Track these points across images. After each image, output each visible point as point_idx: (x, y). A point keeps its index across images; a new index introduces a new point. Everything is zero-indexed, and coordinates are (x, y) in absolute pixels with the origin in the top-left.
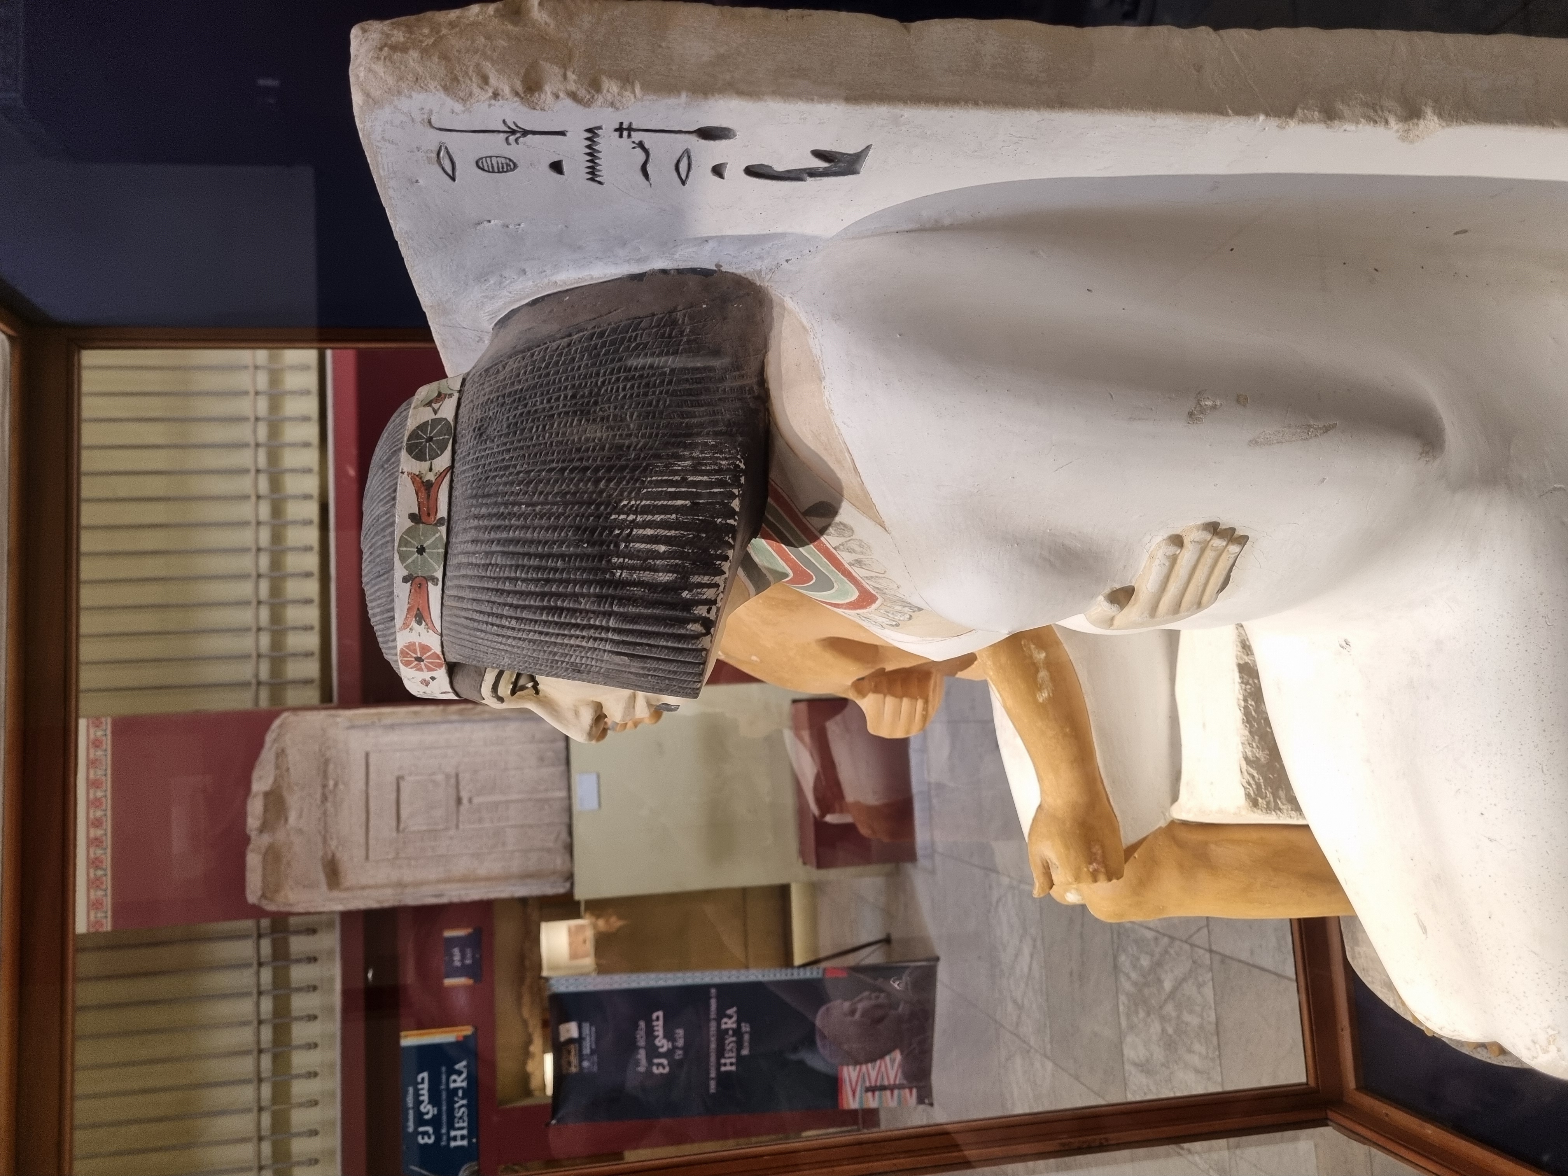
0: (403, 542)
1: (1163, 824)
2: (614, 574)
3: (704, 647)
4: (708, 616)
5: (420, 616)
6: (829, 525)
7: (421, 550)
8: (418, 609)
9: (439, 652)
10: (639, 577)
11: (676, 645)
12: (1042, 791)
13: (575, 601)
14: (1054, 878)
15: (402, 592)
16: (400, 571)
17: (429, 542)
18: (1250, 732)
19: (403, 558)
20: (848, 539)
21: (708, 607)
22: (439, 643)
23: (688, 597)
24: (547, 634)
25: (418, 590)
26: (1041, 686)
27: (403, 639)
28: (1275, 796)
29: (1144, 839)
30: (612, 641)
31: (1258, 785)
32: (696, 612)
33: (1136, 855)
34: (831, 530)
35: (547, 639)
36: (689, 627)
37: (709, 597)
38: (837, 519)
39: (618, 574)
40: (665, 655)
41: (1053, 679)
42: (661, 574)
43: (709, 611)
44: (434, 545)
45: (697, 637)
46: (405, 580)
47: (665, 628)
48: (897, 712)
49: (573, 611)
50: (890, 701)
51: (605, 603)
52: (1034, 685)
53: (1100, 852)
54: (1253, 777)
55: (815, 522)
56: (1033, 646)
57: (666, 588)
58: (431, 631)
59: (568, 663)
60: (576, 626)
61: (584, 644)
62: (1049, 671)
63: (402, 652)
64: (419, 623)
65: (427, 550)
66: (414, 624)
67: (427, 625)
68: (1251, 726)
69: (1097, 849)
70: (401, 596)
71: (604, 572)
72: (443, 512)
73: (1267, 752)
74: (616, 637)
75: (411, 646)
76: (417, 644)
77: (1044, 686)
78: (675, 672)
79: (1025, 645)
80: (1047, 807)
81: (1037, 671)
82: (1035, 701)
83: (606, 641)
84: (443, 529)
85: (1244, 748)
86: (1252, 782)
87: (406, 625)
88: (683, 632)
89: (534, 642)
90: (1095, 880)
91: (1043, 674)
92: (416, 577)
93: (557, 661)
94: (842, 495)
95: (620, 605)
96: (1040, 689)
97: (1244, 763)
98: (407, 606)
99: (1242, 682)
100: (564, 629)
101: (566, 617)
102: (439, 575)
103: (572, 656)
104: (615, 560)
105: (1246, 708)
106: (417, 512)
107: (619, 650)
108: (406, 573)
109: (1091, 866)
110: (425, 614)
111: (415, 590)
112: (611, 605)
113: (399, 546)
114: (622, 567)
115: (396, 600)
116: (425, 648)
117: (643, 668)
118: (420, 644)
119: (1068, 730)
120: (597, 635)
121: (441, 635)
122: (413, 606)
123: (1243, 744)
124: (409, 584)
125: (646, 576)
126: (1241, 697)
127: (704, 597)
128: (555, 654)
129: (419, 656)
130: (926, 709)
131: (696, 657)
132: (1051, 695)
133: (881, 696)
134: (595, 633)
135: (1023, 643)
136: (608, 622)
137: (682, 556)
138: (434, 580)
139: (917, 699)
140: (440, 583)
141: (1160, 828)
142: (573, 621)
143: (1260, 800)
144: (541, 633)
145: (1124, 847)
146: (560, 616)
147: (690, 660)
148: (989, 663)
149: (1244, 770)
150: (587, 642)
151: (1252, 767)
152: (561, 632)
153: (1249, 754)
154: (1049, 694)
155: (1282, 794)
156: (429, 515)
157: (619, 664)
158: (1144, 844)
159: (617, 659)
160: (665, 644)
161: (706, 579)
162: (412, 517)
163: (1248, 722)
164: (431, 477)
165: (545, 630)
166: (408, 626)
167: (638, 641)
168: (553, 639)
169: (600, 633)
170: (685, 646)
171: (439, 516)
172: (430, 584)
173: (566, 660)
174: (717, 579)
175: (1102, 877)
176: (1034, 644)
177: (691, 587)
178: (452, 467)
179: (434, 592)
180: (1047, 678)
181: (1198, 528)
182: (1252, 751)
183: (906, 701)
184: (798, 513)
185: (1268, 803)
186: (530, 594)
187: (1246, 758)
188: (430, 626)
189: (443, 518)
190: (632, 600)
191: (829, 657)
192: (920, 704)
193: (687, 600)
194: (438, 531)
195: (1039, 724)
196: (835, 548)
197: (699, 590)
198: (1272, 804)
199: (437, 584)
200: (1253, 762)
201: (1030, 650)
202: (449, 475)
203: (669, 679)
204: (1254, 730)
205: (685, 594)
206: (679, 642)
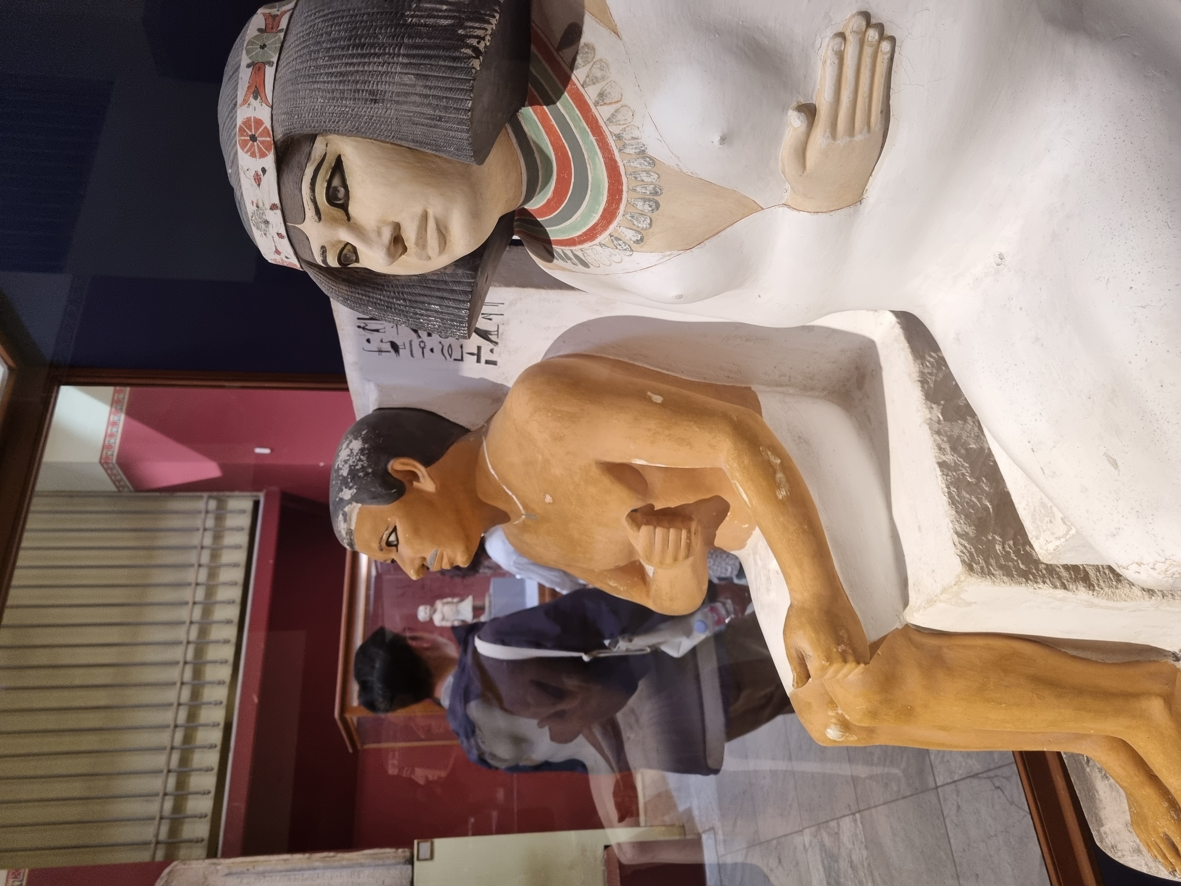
0: (250, 43)
1: (898, 626)
2: (406, 21)
3: (474, 66)
4: (477, 46)
5: (257, 91)
6: (577, 53)
7: (263, 47)
8: (256, 87)
9: (270, 128)
10: (425, 22)
11: (451, 64)
12: (791, 590)
13: (375, 37)
14: (809, 667)
15: (245, 75)
16: (245, 60)
17: (269, 42)
18: (957, 512)
19: (248, 52)
20: (592, 63)
21: (477, 40)
22: (270, 115)
23: (463, 33)
24: (351, 64)
25: (257, 72)
26: (779, 485)
27: (242, 114)
28: (988, 564)
29: (884, 638)
30: (402, 64)
31: (971, 554)
32: (468, 42)
33: (879, 652)
34: (579, 60)
35: (351, 69)
36: (462, 50)
37: (479, 34)
38: (583, 40)
39: (410, 20)
40: (443, 72)
41: (788, 480)
42: (442, 20)
43: (479, 43)
44: (274, 43)
45: (469, 57)
46: (248, 66)
47: (443, 51)
48: (666, 541)
49: (372, 45)
50: (659, 531)
51: (398, 37)
52: (774, 485)
53: (846, 635)
54: (965, 547)
55: (567, 53)
56: (769, 453)
57: (445, 28)
58: (264, 105)
59: (367, 91)
60: (375, 54)
61: (380, 68)
62: (784, 473)
63: (241, 129)
64: (256, 98)
65: (267, 46)
66: (252, 100)
67: (262, 99)
68: (957, 507)
69: (842, 633)
70: (244, 77)
71: (400, 20)
72: (283, 24)
73: (973, 527)
74: (405, 61)
75: (247, 122)
76: (252, 118)
77: (782, 485)
78: (451, 89)
79: (763, 450)
80: (796, 603)
81: (775, 472)
82: (777, 497)
83: (398, 64)
84: (282, 35)
85: (953, 525)
86: (965, 551)
87: (245, 101)
88: (458, 54)
89: (341, 74)
90: (845, 661)
91: (780, 475)
92: (257, 63)
93: (358, 91)
94: (583, 7)
95: (410, 37)
96: (779, 487)
97: (955, 536)
98: (247, 85)
99: (943, 474)
100: (365, 58)
101: (367, 49)
102: (275, 60)
103: (370, 82)
104: (407, 13)
105: (949, 493)
106: (264, 27)
107: (407, 71)
108: (249, 61)
109: (840, 647)
110: (261, 90)
111: (255, 73)
112: (403, 38)
113: (247, 45)
114: (412, 16)
115: (240, 81)
116: (259, 123)
117: (426, 87)
118: (254, 118)
119: (806, 527)
120: (390, 60)
121: (272, 107)
122: (252, 84)
123: (952, 521)
124: (251, 68)
125: (431, 21)
126: (944, 486)
127: (476, 34)
128: (357, 82)
129: (253, 133)
130: (689, 538)
131: (467, 74)
132: (788, 494)
133: (651, 528)
134: (389, 58)
135: (761, 449)
136: (399, 50)
137: (459, 11)
138: (270, 64)
139: (681, 530)
140: (275, 65)
141: (897, 628)
142: (372, 51)
143: (974, 565)
144: (347, 64)
145: (869, 643)
146: (362, 49)
147: (462, 77)
148: (735, 465)
149: (957, 543)
150: (383, 66)
151: (963, 539)
152: (363, 60)
153: (959, 529)
154: (786, 492)
155: (993, 562)
156: (272, 28)
157: (406, 85)
158: (885, 642)
159: (406, 79)
160: (443, 63)
161: (477, 25)
162: (260, 30)
163: (953, 503)
164: (279, 13)
165: (350, 61)
166: (247, 102)
167: (422, 62)
168: (356, 68)
169: (393, 58)
170: (459, 65)
171: (280, 28)
172: (267, 66)
173: (366, 88)
174: (486, 26)
175: (850, 658)
176: (770, 451)
177: (465, 28)
178: (294, 9)
179: (270, 71)
180: (784, 480)
181: (853, 16)
182: (961, 527)
183: (672, 531)
184: (552, 49)
185: (982, 568)
186: (341, 39)
187: (957, 533)
188: (264, 100)
189: (283, 29)
190: (420, 35)
191: (606, 481)
192: (684, 533)
193: (461, 35)
194: (277, 35)
195: (781, 519)
196: (583, 86)
197: (471, 30)
198: (986, 570)
199: (272, 66)
200: (963, 535)
201: (768, 455)
202: (291, 11)
203: (446, 98)
204: (959, 510)
205: (460, 31)
206: (454, 62)
